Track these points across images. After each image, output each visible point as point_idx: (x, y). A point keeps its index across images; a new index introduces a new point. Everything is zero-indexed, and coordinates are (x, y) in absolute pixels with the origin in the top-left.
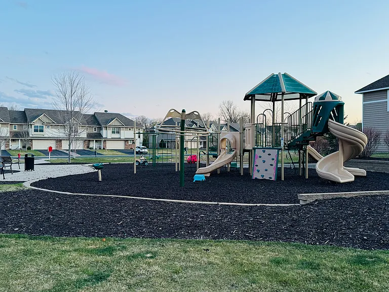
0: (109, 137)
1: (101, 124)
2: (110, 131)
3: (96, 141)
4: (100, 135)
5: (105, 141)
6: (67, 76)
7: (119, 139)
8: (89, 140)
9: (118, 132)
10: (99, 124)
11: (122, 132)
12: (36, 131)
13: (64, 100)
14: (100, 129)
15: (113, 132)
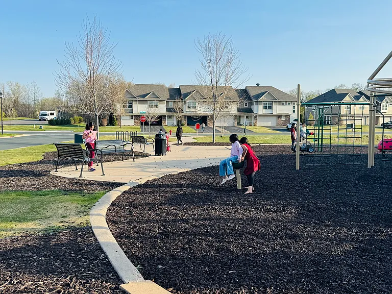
0: (260, 113)
1: (253, 99)
2: (261, 107)
3: (247, 117)
4: (251, 111)
5: (256, 117)
6: (212, 39)
7: (271, 115)
8: (240, 116)
9: (270, 107)
10: (250, 99)
11: (275, 106)
12: (189, 107)
13: (208, 70)
14: (251, 104)
15: (265, 107)
